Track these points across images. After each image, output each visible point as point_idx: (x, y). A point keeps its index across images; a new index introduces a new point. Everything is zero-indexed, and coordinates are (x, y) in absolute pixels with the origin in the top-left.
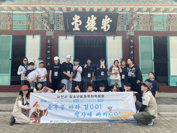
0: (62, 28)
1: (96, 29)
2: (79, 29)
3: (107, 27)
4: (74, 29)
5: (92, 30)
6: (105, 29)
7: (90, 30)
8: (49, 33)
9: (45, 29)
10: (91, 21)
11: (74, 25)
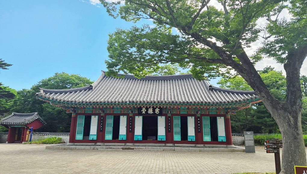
0: (137, 112)
1: (153, 113)
2: (145, 113)
3: (158, 112)
4: (142, 113)
7: (150, 113)
8: (131, 115)
9: (129, 113)
10: (150, 110)
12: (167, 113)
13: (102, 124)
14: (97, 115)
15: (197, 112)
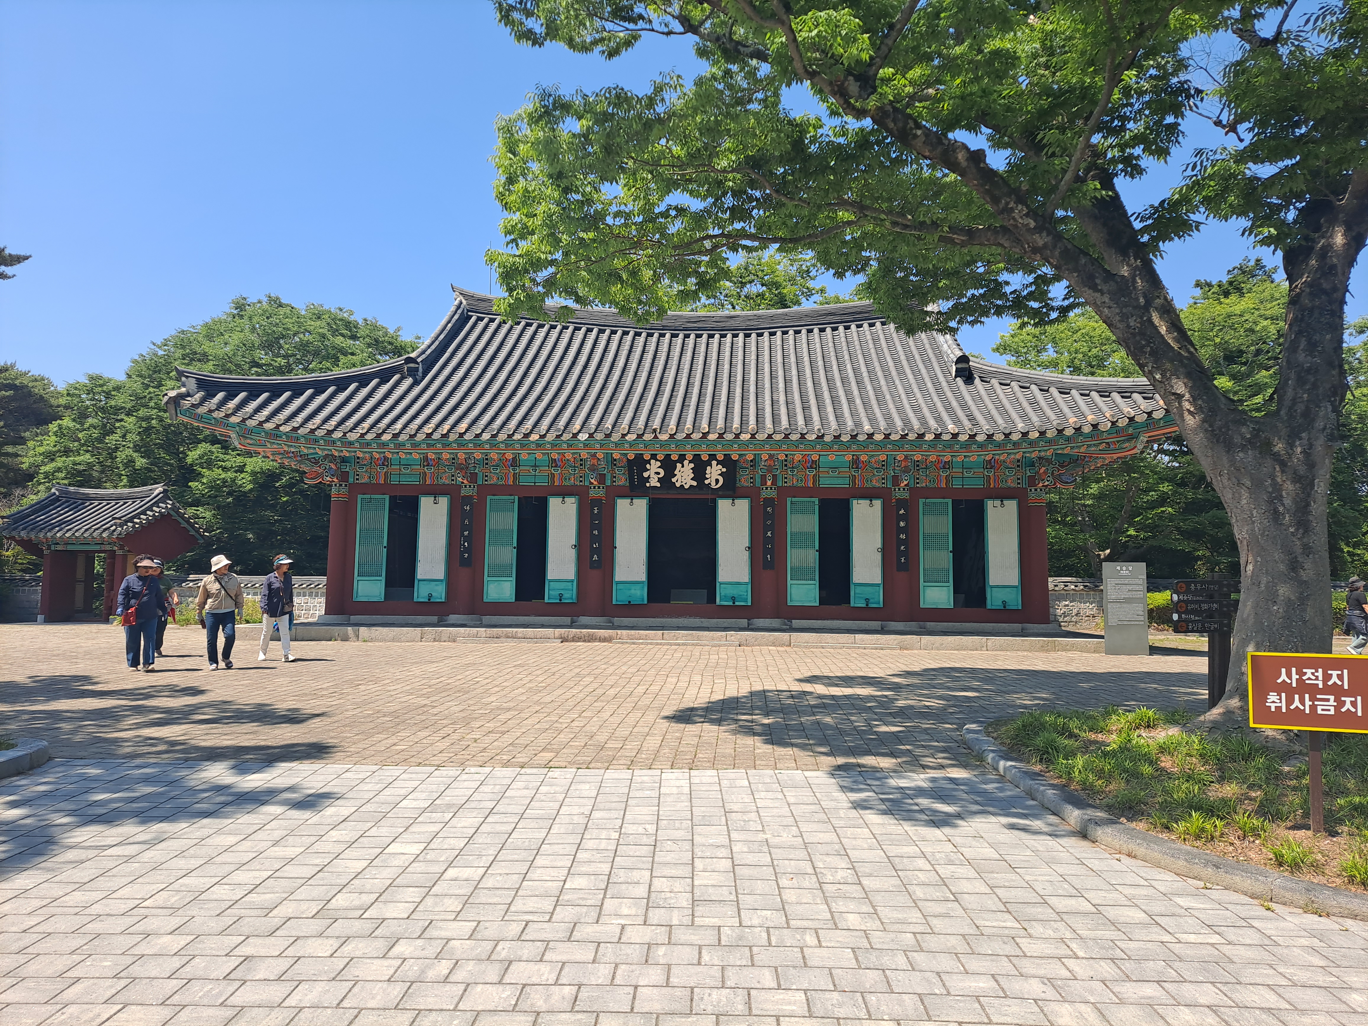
0: (622, 480)
1: (695, 483)
2: (658, 485)
3: (717, 481)
4: (648, 485)
5: (686, 487)
6: (713, 483)
7: (682, 486)
8: (597, 493)
9: (587, 484)
10: (682, 470)
11: (649, 477)
12: (758, 484)
13: (466, 533)
14: (443, 494)
15: (896, 480)
